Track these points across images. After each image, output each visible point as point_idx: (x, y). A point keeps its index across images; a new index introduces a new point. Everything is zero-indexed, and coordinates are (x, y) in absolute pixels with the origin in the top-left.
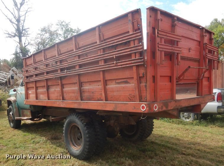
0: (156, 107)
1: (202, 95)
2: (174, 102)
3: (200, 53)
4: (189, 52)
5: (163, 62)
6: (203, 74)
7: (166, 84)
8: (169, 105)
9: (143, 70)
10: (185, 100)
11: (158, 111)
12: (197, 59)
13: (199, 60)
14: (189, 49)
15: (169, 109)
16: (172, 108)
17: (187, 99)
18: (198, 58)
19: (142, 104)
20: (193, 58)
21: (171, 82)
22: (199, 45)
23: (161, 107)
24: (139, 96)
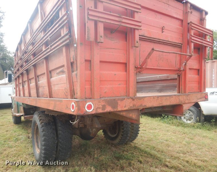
0: (89, 107)
1: (185, 92)
2: (130, 100)
3: (183, 35)
4: (163, 32)
5: (101, 39)
6: (184, 64)
7: (115, 74)
8: (119, 104)
9: (73, 52)
10: (153, 97)
11: (93, 113)
12: (176, 44)
13: (181, 45)
14: (163, 29)
15: (119, 109)
16: (125, 109)
17: (156, 96)
18: (180, 42)
19: (72, 101)
20: (169, 41)
21: (126, 71)
22: (182, 25)
23: (101, 106)
24: (71, 90)
